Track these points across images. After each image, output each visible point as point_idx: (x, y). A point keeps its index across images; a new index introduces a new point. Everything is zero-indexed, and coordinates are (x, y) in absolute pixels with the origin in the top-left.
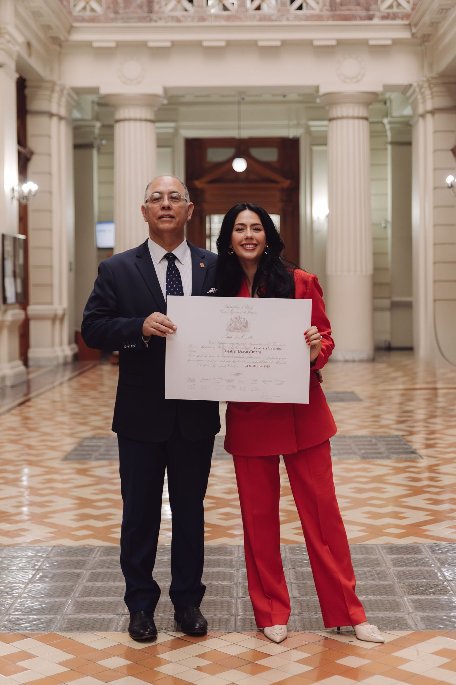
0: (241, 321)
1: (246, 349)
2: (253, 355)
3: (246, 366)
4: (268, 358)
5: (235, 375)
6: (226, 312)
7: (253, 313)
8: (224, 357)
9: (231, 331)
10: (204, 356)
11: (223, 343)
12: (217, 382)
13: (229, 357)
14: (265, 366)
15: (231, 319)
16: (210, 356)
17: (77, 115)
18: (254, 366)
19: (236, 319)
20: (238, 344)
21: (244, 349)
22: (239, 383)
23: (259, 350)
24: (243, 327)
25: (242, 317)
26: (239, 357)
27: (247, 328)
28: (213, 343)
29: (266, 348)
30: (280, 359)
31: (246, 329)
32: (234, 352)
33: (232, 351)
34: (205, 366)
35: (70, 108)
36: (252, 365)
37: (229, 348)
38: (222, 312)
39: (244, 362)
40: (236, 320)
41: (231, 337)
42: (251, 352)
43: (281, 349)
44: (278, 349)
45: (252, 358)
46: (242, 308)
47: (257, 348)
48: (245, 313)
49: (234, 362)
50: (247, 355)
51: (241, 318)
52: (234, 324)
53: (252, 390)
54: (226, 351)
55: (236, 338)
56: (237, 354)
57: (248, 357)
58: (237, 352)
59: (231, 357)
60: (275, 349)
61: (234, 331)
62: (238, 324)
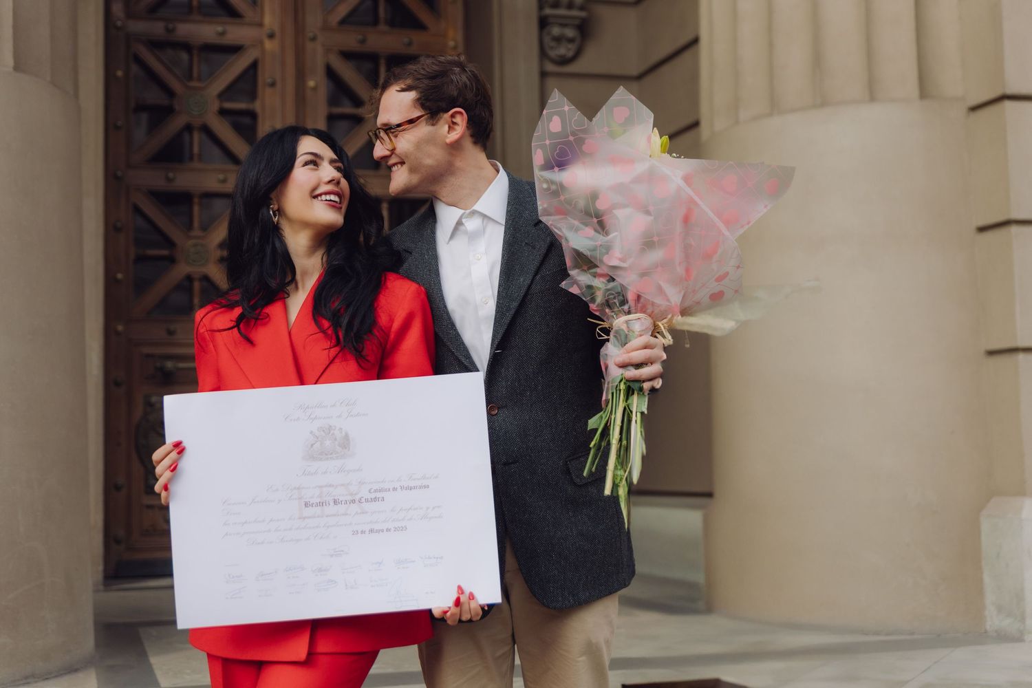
0: (333, 434)
1: (351, 494)
2: (366, 506)
3: (355, 533)
4: (401, 510)
5: (332, 556)
6: (298, 419)
7: (358, 415)
8: (304, 518)
10: (259, 522)
11: (299, 488)
12: (293, 577)
13: (314, 518)
14: (396, 529)
15: (311, 432)
19: (324, 431)
20: (331, 486)
21: (347, 495)
22: (343, 573)
23: (379, 495)
26: (338, 515)
28: (277, 490)
29: (395, 489)
30: (428, 508)
32: (324, 504)
33: (321, 504)
34: (262, 543)
36: (367, 528)
37: (312, 497)
38: (291, 420)
39: (351, 524)
41: (315, 473)
42: (363, 500)
43: (428, 488)
44: (421, 487)
45: (366, 513)
46: (334, 406)
47: (376, 491)
49: (328, 527)
50: (354, 508)
51: (334, 428)
52: (317, 445)
53: (372, 586)
54: (306, 505)
55: (325, 473)
56: (332, 509)
57: (357, 513)
58: (332, 503)
59: (318, 517)
60: (415, 488)
61: (321, 460)
62: (328, 443)
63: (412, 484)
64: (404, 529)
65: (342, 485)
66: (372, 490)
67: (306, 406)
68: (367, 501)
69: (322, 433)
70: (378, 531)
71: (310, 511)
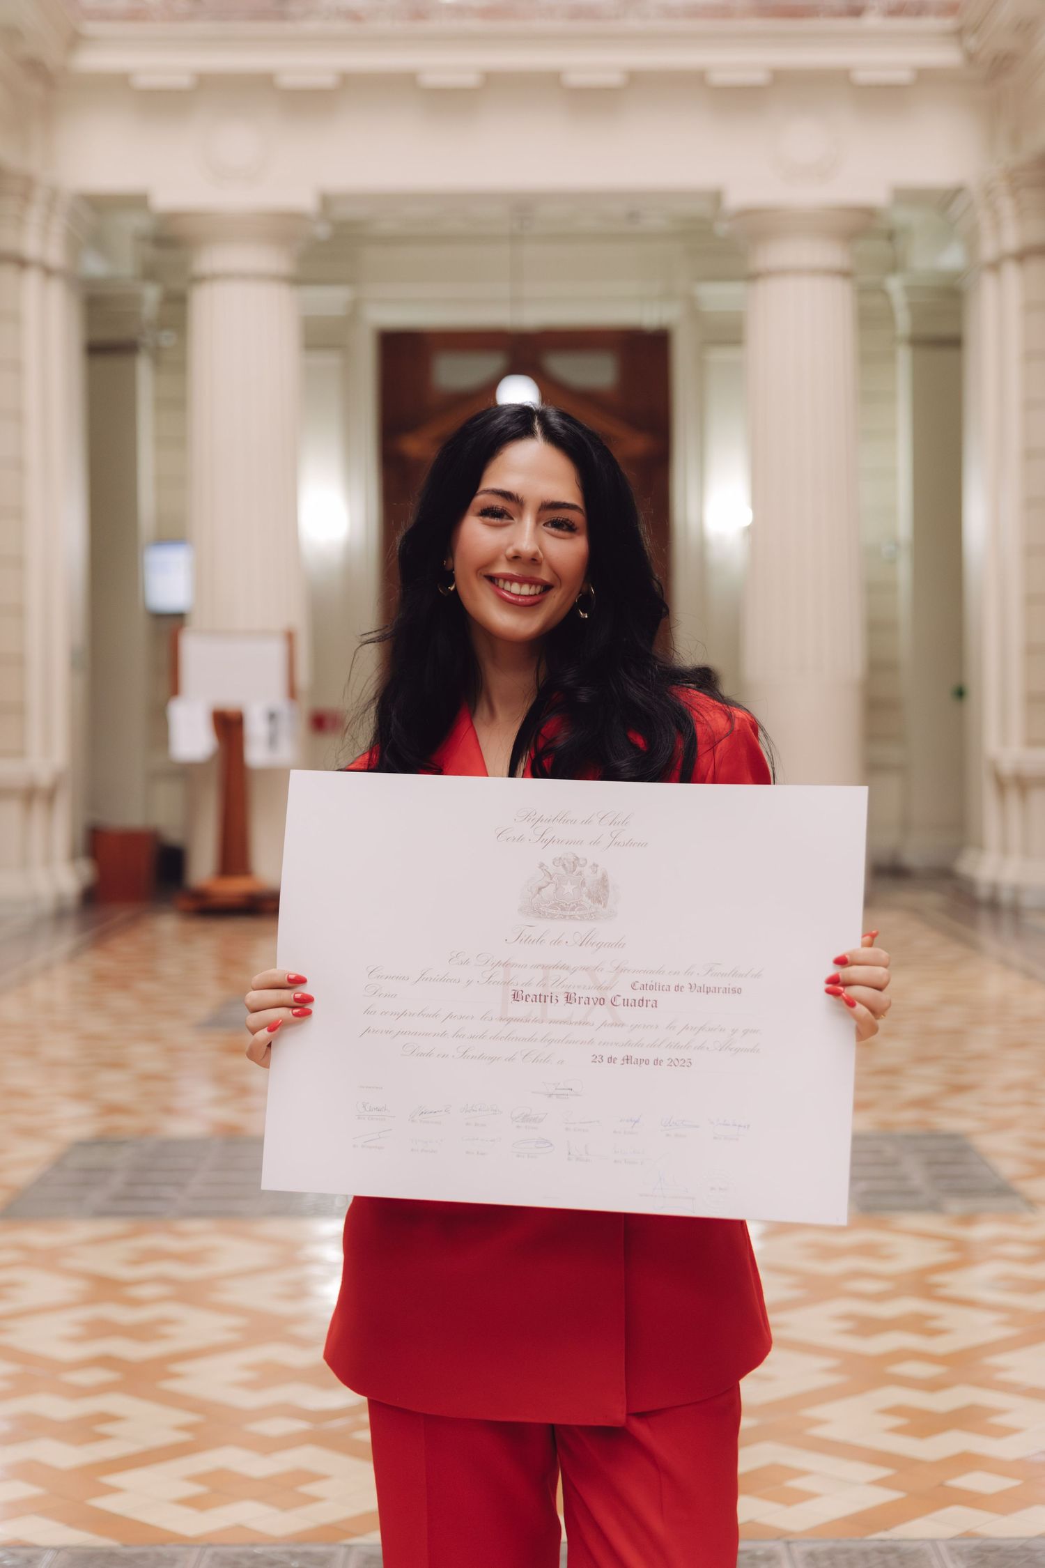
0: (580, 873)
1: (600, 988)
2: (622, 1012)
3: (598, 1059)
4: (686, 1027)
5: (550, 1095)
6: (521, 839)
7: (630, 843)
8: (509, 1020)
9: (538, 913)
10: (428, 1016)
11: (506, 964)
12: (476, 1125)
13: (527, 1021)
14: (672, 1063)
15: (542, 865)
16: (450, 1016)
17: (94, 266)
18: (627, 1059)
19: (564, 866)
20: (565, 967)
21: (590, 988)
22: (567, 1129)
23: (649, 995)
24: (590, 901)
25: (586, 860)
26: (571, 1023)
27: (605, 906)
28: (467, 962)
29: (679, 988)
30: (734, 1031)
31: (601, 906)
32: (548, 999)
33: (541, 998)
34: (429, 1054)
35: (74, 246)
36: (619, 1053)
37: (528, 984)
38: (506, 840)
39: (591, 1042)
40: (562, 871)
41: (540, 941)
42: (619, 1001)
43: (739, 991)
44: (726, 990)
45: (623, 1025)
46: (587, 822)
47: (644, 987)
48: (596, 843)
49: (550, 1041)
50: (601, 1013)
51: (582, 862)
52: (550, 890)
53: (615, 1161)
54: (516, 996)
55: (557, 942)
56: (560, 1010)
57: (604, 1024)
58: (562, 999)
59: (535, 1021)
60: (716, 990)
61: (553, 917)
62: (569, 888)
63: (710, 980)
64: (686, 1063)
65: (585, 969)
66: (638, 986)
67: (538, 817)
68: (626, 1003)
69: (561, 867)
70: (639, 1062)
71: (520, 1009)
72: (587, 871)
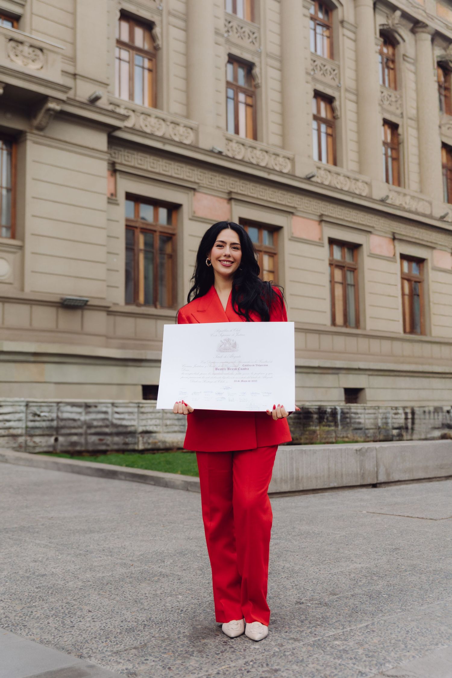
1: (235, 366)
2: (241, 371)
3: (236, 381)
4: (255, 374)
5: (225, 389)
6: (216, 335)
7: (241, 335)
8: (215, 374)
9: (221, 351)
11: (214, 363)
12: (207, 395)
13: (219, 374)
14: (252, 381)
15: (221, 341)
19: (226, 340)
20: (227, 362)
21: (233, 366)
22: (229, 395)
23: (246, 367)
24: (232, 348)
25: (231, 339)
26: (229, 374)
27: (236, 349)
28: (205, 363)
29: (253, 365)
30: (267, 374)
32: (224, 369)
33: (222, 369)
36: (241, 380)
37: (219, 366)
38: (213, 336)
39: (234, 378)
40: (226, 342)
41: (221, 357)
42: (240, 369)
43: (267, 365)
44: (264, 365)
45: (241, 374)
46: (231, 331)
48: (233, 335)
49: (224, 378)
50: (236, 372)
52: (224, 345)
53: (240, 401)
54: (216, 369)
55: (225, 357)
56: (226, 371)
58: (227, 369)
60: (262, 365)
61: (224, 352)
62: (227, 345)
63: (261, 364)
64: (256, 381)
66: (244, 365)
67: (220, 331)
70: (245, 381)
71: (218, 372)
72: (231, 341)
